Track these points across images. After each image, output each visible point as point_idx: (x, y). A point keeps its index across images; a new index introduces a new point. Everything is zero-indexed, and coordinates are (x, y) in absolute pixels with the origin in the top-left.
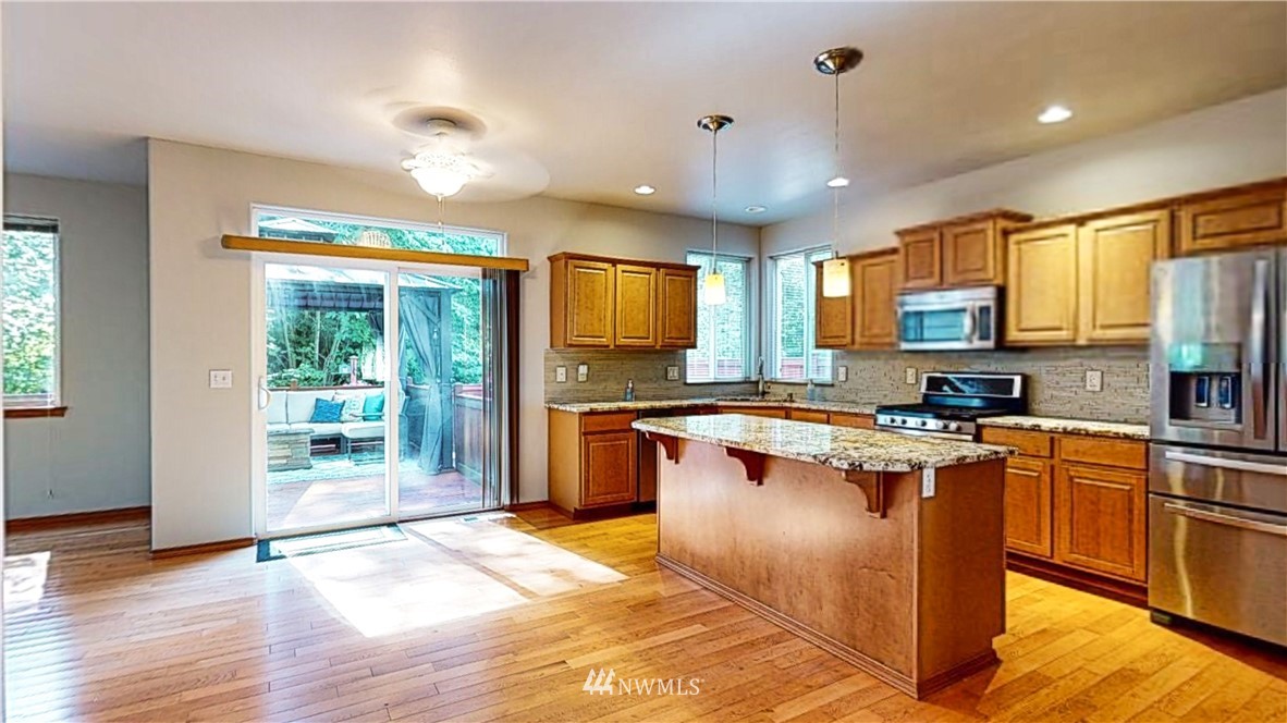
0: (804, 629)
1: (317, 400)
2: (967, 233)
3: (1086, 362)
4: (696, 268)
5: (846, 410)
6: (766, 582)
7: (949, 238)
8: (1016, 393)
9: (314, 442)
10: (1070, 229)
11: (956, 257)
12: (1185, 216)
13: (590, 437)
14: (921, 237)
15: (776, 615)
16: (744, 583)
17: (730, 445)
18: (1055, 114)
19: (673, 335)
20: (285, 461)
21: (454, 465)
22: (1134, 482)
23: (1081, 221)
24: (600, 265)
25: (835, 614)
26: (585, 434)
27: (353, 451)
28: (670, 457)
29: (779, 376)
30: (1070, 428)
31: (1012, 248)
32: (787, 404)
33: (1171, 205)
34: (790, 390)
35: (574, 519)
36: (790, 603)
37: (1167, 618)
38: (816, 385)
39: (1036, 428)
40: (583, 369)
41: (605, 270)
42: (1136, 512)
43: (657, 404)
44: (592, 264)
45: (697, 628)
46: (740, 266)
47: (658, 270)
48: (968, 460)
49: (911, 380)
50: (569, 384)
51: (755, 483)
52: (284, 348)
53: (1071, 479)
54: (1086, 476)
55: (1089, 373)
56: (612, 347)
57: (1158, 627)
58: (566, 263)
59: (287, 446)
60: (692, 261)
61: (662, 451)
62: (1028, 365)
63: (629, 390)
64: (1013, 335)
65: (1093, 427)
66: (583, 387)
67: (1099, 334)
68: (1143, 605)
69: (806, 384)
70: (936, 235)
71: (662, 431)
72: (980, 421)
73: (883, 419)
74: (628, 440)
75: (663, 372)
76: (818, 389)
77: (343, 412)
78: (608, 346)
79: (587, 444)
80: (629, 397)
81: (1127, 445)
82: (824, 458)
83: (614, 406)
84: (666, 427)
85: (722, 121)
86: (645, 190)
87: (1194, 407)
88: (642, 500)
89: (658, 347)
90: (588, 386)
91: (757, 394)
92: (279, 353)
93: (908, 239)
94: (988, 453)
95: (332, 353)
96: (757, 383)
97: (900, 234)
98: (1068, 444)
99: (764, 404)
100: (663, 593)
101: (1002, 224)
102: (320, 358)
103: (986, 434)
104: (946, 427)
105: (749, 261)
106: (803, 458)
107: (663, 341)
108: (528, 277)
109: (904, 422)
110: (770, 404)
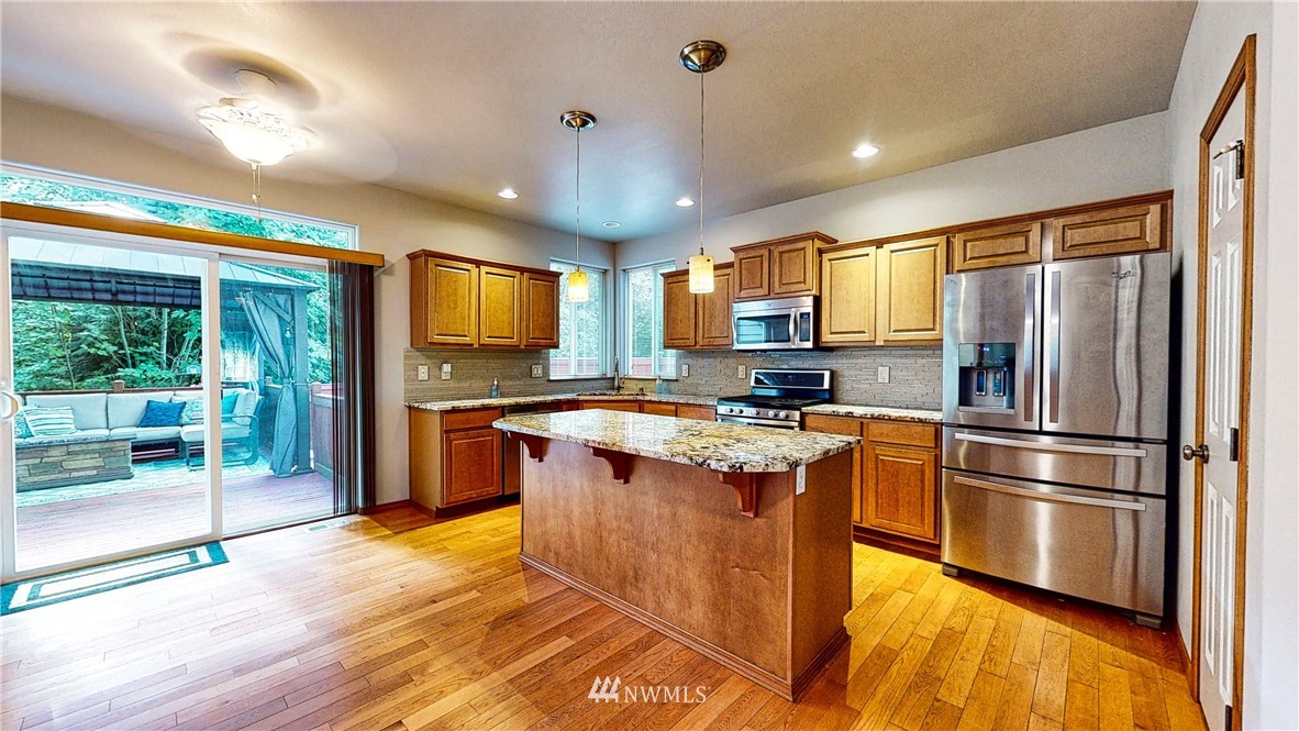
0: (672, 629)
1: (149, 402)
2: (790, 251)
3: (878, 360)
4: (557, 275)
5: (691, 402)
6: (633, 580)
7: (776, 254)
8: (826, 385)
9: (135, 449)
10: (871, 250)
11: (781, 271)
12: (957, 241)
13: (452, 436)
14: (752, 253)
15: (642, 614)
16: (610, 582)
17: (597, 446)
18: (865, 151)
19: (536, 336)
20: (95, 472)
21: (312, 465)
22: (925, 458)
23: (879, 243)
24: (464, 265)
25: (705, 613)
26: (446, 432)
27: (192, 455)
28: (533, 456)
29: (631, 373)
30: (876, 414)
31: (826, 265)
32: (640, 398)
33: (948, 232)
34: (641, 385)
35: (436, 518)
36: (658, 603)
37: (955, 571)
38: (663, 380)
39: (849, 415)
40: (447, 368)
41: (468, 270)
42: (926, 483)
43: (522, 400)
44: (454, 264)
45: (563, 643)
46: (596, 276)
47: (522, 274)
48: (831, 454)
49: (741, 374)
50: (431, 382)
51: (622, 481)
52: (121, 346)
53: (877, 455)
54: (888, 455)
55: (880, 368)
56: (476, 346)
57: (948, 578)
58: (426, 261)
59: (97, 455)
60: (554, 267)
61: (525, 451)
62: (834, 362)
63: (494, 387)
64: (826, 337)
65: (894, 413)
66: (447, 384)
67: (893, 336)
68: (936, 559)
69: (655, 380)
70: (765, 252)
71: (525, 430)
72: (804, 409)
73: (723, 409)
74: (493, 435)
75: (528, 370)
76: (665, 383)
77: (183, 415)
78: (472, 345)
79: (449, 442)
80: (494, 393)
81: (919, 428)
82: (701, 460)
83: (477, 403)
84: (529, 427)
85: (586, 119)
86: (508, 194)
87: (975, 396)
88: (506, 493)
89: (522, 347)
90: (453, 384)
91: (613, 389)
92: (115, 352)
93: (742, 255)
94: (842, 444)
95: (183, 352)
96: (614, 378)
97: (735, 250)
98: (874, 428)
99: (620, 398)
100: (526, 600)
101: (818, 244)
102: (168, 358)
103: (809, 421)
104: (776, 415)
105: (605, 272)
106: (677, 460)
107: (527, 341)
108: (385, 273)
109: (741, 412)
110: (626, 398)
